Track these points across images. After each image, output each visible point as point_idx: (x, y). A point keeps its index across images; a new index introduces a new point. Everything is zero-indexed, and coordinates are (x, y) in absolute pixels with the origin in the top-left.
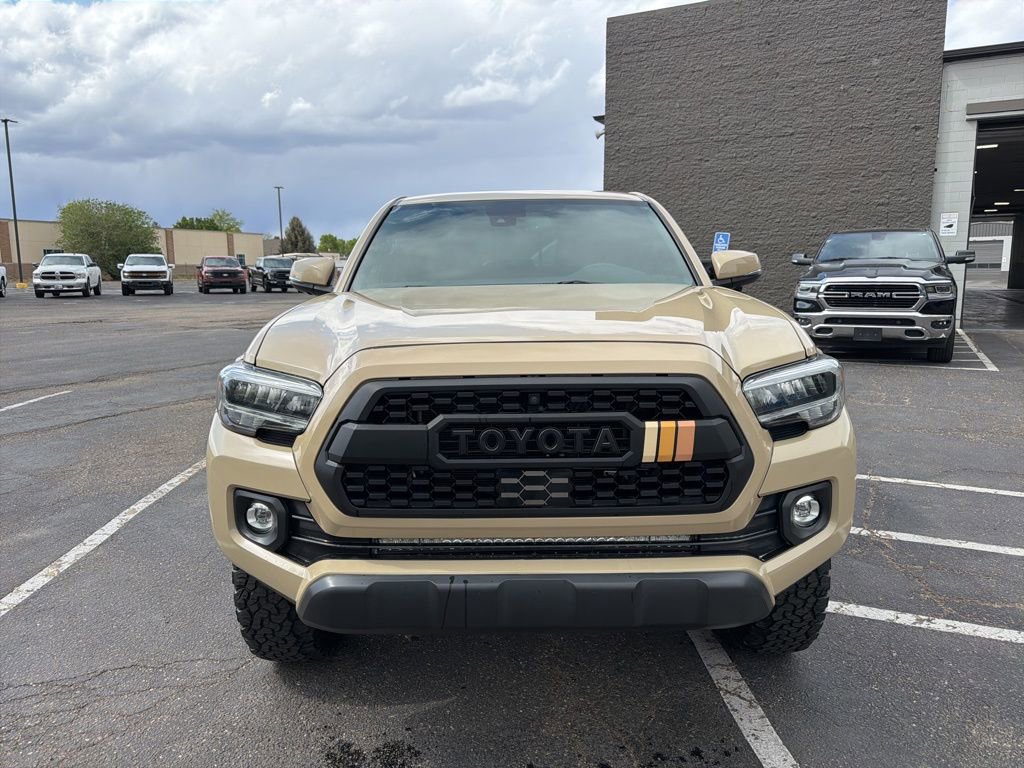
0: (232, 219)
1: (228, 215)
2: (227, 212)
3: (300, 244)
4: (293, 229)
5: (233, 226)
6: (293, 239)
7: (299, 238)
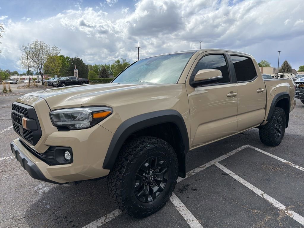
0: (268, 63)
1: (266, 62)
2: (266, 61)
3: (286, 70)
4: (284, 65)
5: (267, 65)
6: (284, 68)
7: (286, 68)
